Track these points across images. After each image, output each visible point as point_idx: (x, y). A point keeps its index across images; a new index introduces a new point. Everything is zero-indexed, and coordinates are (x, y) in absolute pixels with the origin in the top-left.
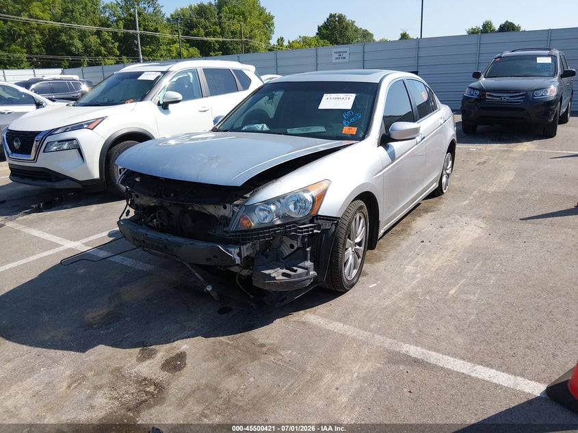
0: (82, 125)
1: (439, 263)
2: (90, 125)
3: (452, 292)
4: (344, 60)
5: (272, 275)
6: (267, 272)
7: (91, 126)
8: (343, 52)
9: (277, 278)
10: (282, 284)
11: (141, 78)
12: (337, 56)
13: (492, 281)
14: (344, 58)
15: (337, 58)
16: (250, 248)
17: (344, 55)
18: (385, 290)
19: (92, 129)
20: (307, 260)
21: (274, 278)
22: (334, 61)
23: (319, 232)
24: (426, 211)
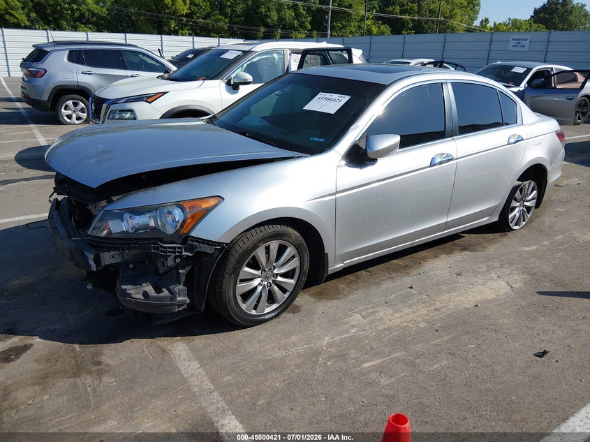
0: (143, 98)
1: (398, 322)
2: (149, 98)
3: (367, 365)
4: (522, 49)
5: (127, 291)
6: (124, 287)
7: (150, 100)
8: (523, 40)
9: (133, 296)
10: (138, 303)
11: (224, 56)
12: (514, 43)
13: (436, 366)
14: (523, 46)
15: (514, 46)
16: (117, 256)
17: (524, 43)
18: (293, 338)
19: (150, 103)
20: (179, 283)
21: (130, 295)
22: (511, 48)
23: (191, 255)
24: (464, 248)
